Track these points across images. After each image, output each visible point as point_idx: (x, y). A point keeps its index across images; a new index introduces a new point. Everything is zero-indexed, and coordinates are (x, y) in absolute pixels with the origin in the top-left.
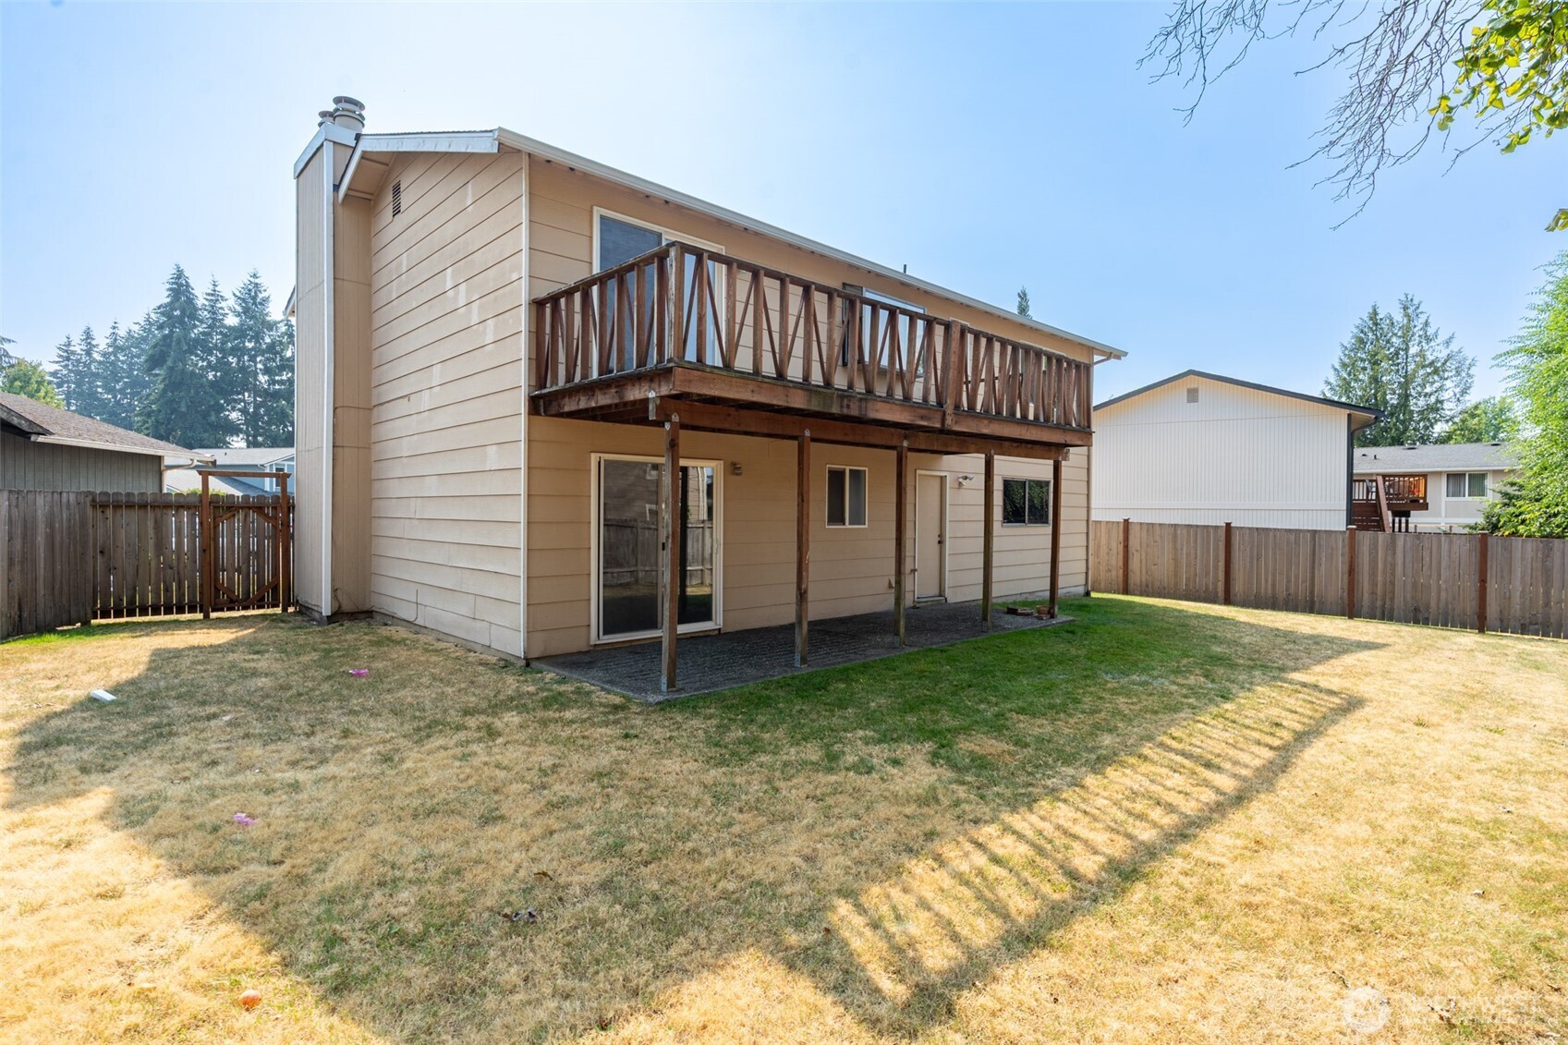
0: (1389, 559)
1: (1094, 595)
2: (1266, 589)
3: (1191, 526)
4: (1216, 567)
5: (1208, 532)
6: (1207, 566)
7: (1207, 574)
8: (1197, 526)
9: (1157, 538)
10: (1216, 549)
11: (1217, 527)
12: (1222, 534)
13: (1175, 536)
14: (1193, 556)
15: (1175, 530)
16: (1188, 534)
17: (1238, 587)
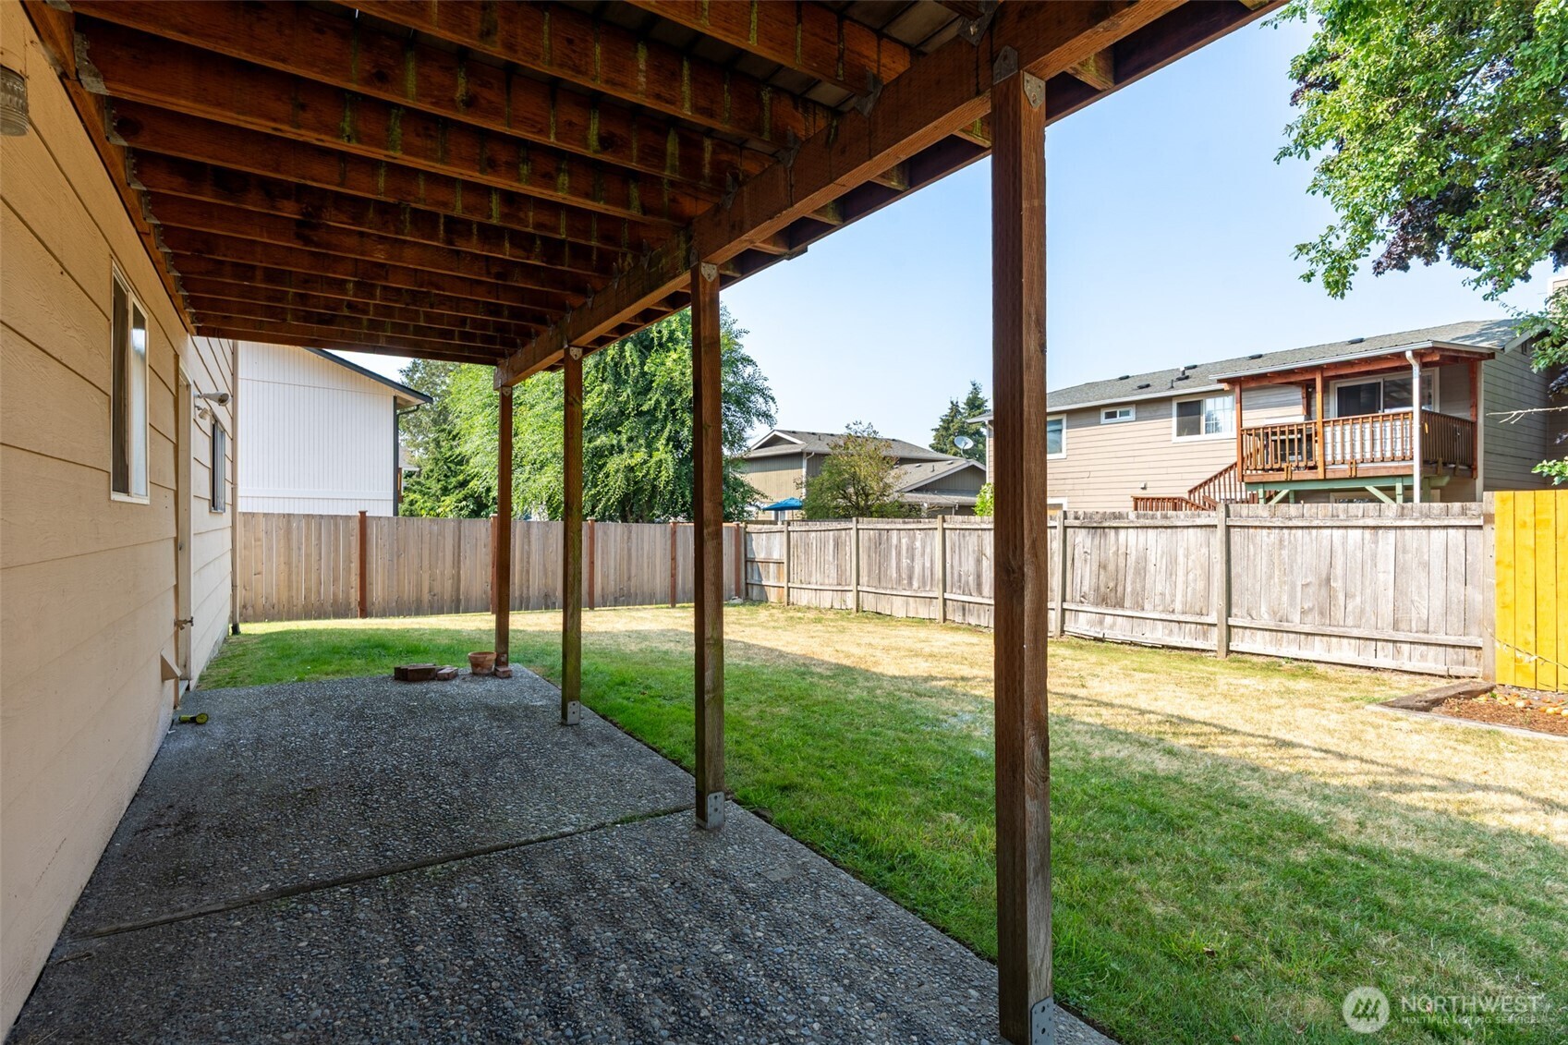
0: (526, 547)
1: (245, 628)
2: (408, 592)
3: (313, 516)
4: (348, 570)
5: (336, 525)
6: (336, 569)
7: (336, 580)
8: (321, 516)
9: (263, 535)
10: (348, 546)
11: (348, 518)
12: (355, 526)
13: (288, 531)
14: (314, 557)
15: (289, 521)
16: (308, 528)
17: (377, 593)
